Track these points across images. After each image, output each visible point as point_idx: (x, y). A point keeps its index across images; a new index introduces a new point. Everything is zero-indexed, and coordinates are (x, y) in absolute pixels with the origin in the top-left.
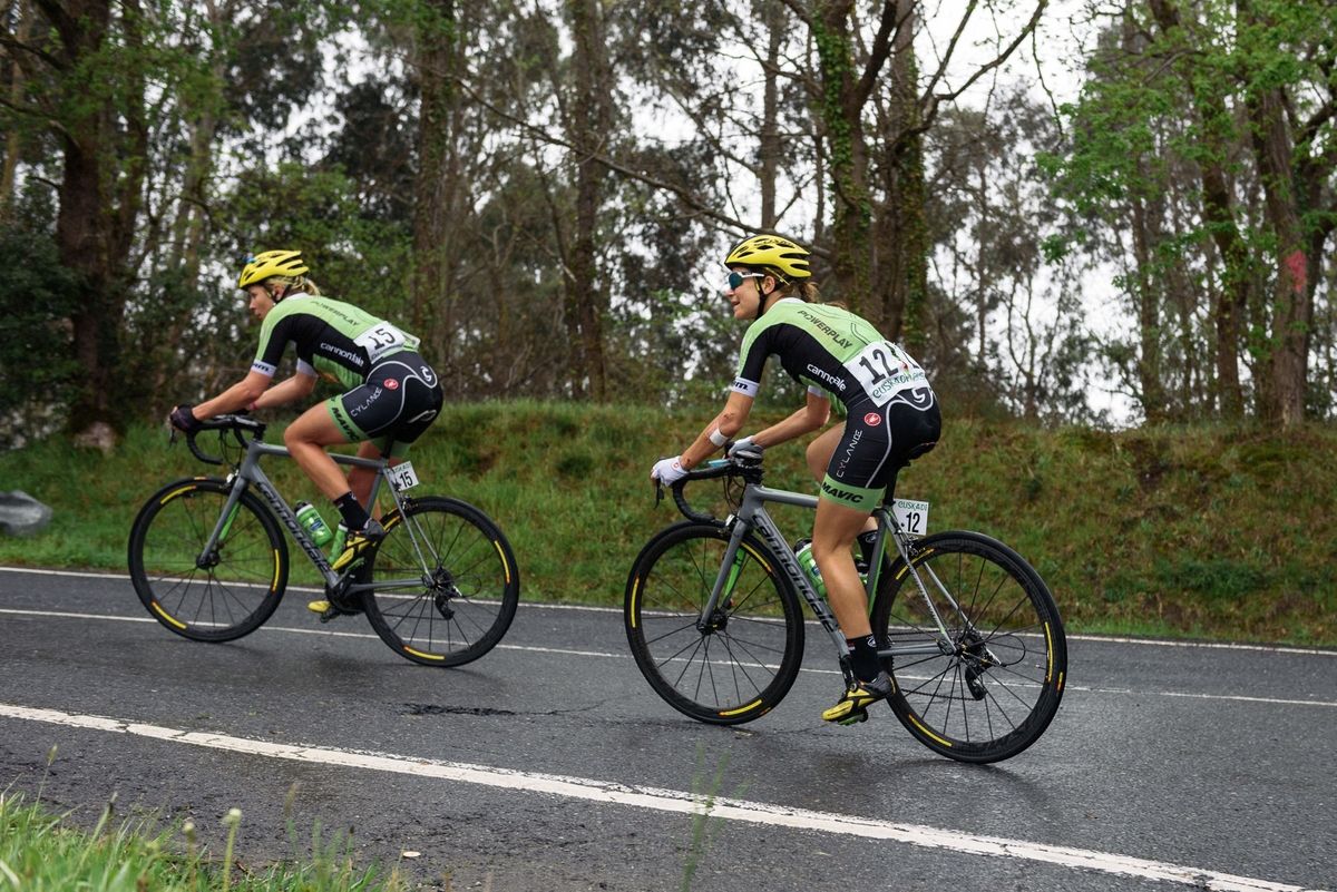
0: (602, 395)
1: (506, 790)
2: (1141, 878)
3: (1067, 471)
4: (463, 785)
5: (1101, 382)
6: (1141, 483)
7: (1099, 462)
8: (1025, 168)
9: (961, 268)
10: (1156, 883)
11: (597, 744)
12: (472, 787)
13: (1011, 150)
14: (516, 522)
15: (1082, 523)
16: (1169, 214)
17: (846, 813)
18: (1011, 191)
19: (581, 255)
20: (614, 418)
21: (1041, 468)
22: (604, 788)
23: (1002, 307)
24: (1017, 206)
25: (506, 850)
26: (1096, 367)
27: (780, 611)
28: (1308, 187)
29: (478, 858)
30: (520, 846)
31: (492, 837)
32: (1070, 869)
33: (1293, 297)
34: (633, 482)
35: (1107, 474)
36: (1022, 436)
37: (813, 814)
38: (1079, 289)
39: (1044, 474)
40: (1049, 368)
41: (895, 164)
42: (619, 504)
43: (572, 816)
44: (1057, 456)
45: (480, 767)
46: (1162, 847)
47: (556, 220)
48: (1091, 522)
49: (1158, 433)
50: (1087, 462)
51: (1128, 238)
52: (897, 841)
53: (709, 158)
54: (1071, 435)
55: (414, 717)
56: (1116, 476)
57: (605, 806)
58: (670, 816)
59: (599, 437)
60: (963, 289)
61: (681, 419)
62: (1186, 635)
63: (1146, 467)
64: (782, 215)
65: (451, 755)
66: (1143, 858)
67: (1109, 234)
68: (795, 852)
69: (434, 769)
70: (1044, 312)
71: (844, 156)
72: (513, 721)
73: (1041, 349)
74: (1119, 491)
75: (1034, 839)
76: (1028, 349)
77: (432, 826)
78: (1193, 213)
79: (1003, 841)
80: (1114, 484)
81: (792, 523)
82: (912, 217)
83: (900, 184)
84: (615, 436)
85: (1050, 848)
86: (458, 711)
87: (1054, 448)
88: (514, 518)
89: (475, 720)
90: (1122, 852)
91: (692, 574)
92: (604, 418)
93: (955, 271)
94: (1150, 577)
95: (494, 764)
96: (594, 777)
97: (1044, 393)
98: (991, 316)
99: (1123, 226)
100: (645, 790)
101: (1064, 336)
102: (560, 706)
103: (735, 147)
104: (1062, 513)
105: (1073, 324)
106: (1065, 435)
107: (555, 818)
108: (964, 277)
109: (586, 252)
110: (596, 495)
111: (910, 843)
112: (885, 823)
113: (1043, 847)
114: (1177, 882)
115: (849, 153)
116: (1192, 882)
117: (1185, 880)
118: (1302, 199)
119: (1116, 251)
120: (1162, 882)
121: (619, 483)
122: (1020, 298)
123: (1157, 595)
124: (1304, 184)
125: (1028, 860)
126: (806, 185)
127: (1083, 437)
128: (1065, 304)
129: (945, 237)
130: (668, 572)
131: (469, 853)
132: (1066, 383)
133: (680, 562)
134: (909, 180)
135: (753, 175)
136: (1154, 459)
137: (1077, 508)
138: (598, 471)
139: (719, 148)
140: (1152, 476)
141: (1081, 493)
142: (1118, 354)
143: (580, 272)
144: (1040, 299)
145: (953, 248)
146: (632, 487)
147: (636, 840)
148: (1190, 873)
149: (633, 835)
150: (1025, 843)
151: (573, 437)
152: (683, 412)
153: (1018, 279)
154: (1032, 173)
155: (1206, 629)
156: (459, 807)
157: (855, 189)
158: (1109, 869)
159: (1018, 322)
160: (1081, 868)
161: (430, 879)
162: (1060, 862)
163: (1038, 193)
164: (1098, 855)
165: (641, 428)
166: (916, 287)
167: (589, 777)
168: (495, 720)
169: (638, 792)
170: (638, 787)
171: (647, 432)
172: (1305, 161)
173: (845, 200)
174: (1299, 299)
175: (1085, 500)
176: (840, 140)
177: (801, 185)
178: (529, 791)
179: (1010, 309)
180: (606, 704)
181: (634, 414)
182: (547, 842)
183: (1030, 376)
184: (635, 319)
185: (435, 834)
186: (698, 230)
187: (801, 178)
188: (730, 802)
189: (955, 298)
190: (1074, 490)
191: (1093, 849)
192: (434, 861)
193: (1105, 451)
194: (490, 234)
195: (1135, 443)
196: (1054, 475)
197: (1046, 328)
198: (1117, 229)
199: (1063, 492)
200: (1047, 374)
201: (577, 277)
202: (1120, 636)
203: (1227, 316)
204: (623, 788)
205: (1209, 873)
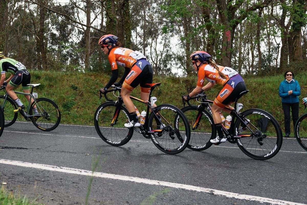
0: (46, 68)
1: (28, 167)
2: (195, 191)
3: (168, 88)
4: (16, 166)
5: (175, 66)
6: (187, 91)
7: (176, 86)
8: (155, 10)
9: (138, 36)
10: (199, 192)
11: (50, 156)
12: (18, 167)
13: (151, 6)
14: (25, 101)
15: (172, 102)
16: (193, 22)
17: (116, 174)
18: (150, 16)
19: (41, 33)
20: (50, 75)
21: (161, 87)
22: (53, 167)
23: (149, 46)
24: (153, 20)
25: (29, 182)
26: (174, 62)
27: (93, 125)
28: (231, 14)
29: (22, 184)
30: (32, 181)
31: (25, 179)
32: (177, 188)
33: (227, 42)
34: (55, 91)
35: (178, 89)
36: (156, 79)
37: (108, 174)
38: (169, 42)
39: (162, 89)
40: (161, 62)
41: (122, 8)
42: (51, 97)
43: (45, 174)
44: (165, 84)
45: (20, 162)
46: (200, 183)
47: (34, 24)
48: (174, 101)
49: (192, 78)
50: (173, 86)
51: (182, 28)
52: (130, 181)
53: (73, 8)
54: (169, 79)
55: (2, 149)
56: (181, 89)
57: (53, 172)
58: (70, 174)
59: (46, 79)
60: (139, 42)
61: (67, 75)
62: (200, 131)
63: (189, 87)
64: (92, 22)
65: (13, 159)
66: (195, 186)
67: (177, 28)
68: (104, 184)
69: (8, 162)
70: (160, 48)
71: (109, 6)
72: (27, 150)
73: (159, 57)
74: (182, 93)
75: (167, 181)
76: (156, 57)
77: (9, 176)
78: (199, 22)
79: (158, 181)
80: (180, 92)
81: (96, 102)
82: (127, 22)
83: (123, 14)
84: (50, 79)
85: (171, 183)
86: (13, 148)
87: (164, 82)
88: (24, 100)
89: (18, 150)
90: (190, 184)
91: (70, 115)
92: (47, 74)
93: (136, 37)
94: (190, 116)
95: (24, 161)
96: (50, 164)
97: (160, 69)
98: (146, 49)
99: (180, 25)
100: (63, 168)
101: (165, 54)
102: (39, 147)
103: (80, 5)
104: (167, 99)
105: (168, 51)
106: (167, 79)
107: (41, 174)
108: (139, 39)
109: (42, 32)
110: (45, 94)
111: (134, 182)
112: (127, 176)
113: (169, 183)
114: (205, 192)
115: (110, 6)
116: (209, 192)
117: (207, 192)
118: (229, 17)
119: (178, 32)
120: (201, 192)
121: (51, 91)
122: (154, 44)
123: (192, 120)
124: (230, 13)
125: (165, 186)
126: (98, 15)
127: (172, 79)
128: (165, 46)
129: (134, 28)
130: (64, 114)
131: (19, 183)
132: (166, 66)
133: (67, 112)
134: (126, 13)
135: (84, 13)
136: (191, 85)
137: (171, 98)
138: (46, 88)
139: (76, 5)
140: (190, 89)
141: (172, 94)
142: (180, 59)
143: (41, 37)
144: (159, 44)
145: (136, 31)
146: (55, 92)
147: (62, 180)
148: (208, 190)
149: (61, 179)
150: (164, 182)
151: (39, 79)
152: (68, 73)
153: (153, 39)
154: (156, 12)
155: (205, 129)
156: (15, 172)
157: (112, 15)
158: (187, 189)
159: (153, 50)
160: (179, 188)
161: (10, 189)
162: (174, 187)
163: (158, 16)
164: (184, 185)
165: (57, 77)
166: (128, 40)
167: (49, 164)
168: (23, 150)
169: (62, 168)
170: (62, 167)
171: (59, 78)
172: (231, 6)
173: (110, 18)
174: (229, 43)
175: (173, 96)
176: (108, 2)
177: (97, 14)
178: (33, 168)
179: (151, 47)
180: (51, 147)
181: (55, 74)
182: (39, 181)
183: (156, 64)
184: (54, 50)
185: (10, 178)
186: (70, 27)
187: (97, 13)
188: (86, 171)
189: (137, 44)
190: (170, 93)
191: (182, 183)
192: (10, 185)
193: (178, 83)
194: (17, 28)
195: (186, 81)
196: (164, 89)
197: (161, 52)
198: (179, 26)
199: (167, 93)
200: (161, 64)
201: (40, 38)
202: (182, 131)
203: (209, 48)
204: (58, 167)
205: (213, 190)
